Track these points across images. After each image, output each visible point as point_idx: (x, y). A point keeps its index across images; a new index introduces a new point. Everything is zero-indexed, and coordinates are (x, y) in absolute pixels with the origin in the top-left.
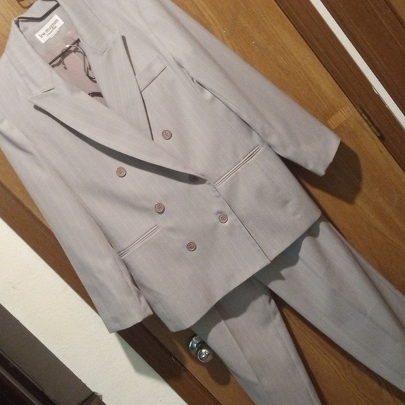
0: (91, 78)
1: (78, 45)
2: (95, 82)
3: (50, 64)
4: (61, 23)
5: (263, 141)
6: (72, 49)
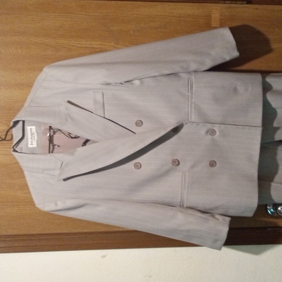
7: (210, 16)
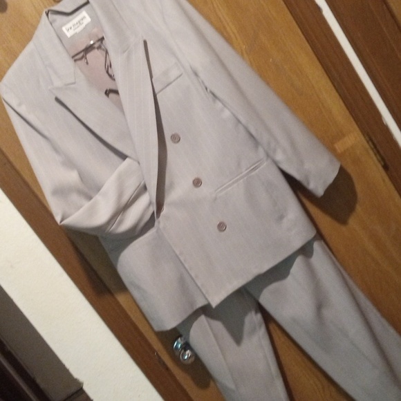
0: (110, 76)
1: (102, 43)
2: (114, 80)
3: (73, 57)
4: (88, 20)
5: (268, 155)
6: (96, 45)
7: (344, 135)
